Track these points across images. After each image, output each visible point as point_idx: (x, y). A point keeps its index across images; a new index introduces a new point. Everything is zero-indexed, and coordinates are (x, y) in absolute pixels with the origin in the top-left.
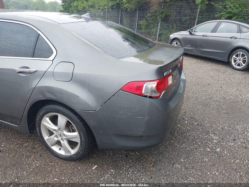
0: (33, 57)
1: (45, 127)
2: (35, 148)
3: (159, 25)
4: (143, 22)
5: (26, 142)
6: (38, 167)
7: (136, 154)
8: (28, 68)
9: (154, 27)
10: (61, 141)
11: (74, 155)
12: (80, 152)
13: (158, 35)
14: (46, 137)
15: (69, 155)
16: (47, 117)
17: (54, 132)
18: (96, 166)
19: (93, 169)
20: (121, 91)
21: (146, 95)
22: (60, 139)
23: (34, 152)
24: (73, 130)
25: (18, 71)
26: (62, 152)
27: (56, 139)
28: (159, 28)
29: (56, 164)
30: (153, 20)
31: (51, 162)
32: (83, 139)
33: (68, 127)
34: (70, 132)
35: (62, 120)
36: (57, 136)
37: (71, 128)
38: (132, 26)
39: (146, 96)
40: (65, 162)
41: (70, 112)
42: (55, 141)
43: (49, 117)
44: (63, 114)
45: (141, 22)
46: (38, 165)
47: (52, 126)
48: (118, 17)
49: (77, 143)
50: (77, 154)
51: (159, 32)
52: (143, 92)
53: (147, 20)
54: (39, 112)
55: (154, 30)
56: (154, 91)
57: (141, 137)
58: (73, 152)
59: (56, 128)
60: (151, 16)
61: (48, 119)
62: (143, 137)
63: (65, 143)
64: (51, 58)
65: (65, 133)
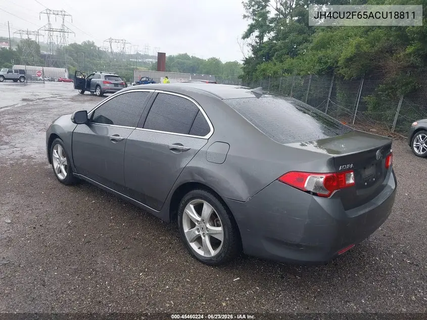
0: (189, 134)
1: (188, 216)
2: (172, 244)
3: (400, 104)
4: (370, 99)
5: (164, 235)
6: (171, 263)
7: (296, 278)
8: (182, 145)
9: (389, 108)
10: (202, 237)
11: (214, 257)
12: (221, 254)
13: (395, 122)
14: (186, 230)
15: (209, 256)
16: (191, 204)
17: (196, 223)
18: (238, 278)
19: (234, 280)
20: (277, 181)
21: (309, 189)
22: (201, 233)
23: (170, 248)
24: (217, 224)
25: (170, 148)
26: (201, 253)
27: (197, 233)
28: (398, 110)
29: (191, 265)
30: (388, 95)
31: (187, 262)
32: (227, 237)
33: (213, 219)
34: (215, 226)
35: (207, 209)
36: (198, 229)
37: (216, 221)
38: (351, 104)
39: (309, 192)
40: (202, 265)
41: (217, 200)
42: (195, 235)
43: (193, 205)
44: (210, 202)
45: (366, 99)
46: (171, 261)
47: (195, 216)
48: (329, 88)
49: (220, 242)
50: (217, 256)
51: (399, 116)
52: (305, 185)
53: (377, 96)
54: (185, 197)
55: (388, 112)
56: (321, 187)
57: (298, 246)
58: (213, 253)
59: (199, 219)
60: (387, 89)
61: (192, 207)
62: (301, 246)
63: (206, 240)
64: (207, 137)
65: (208, 226)
